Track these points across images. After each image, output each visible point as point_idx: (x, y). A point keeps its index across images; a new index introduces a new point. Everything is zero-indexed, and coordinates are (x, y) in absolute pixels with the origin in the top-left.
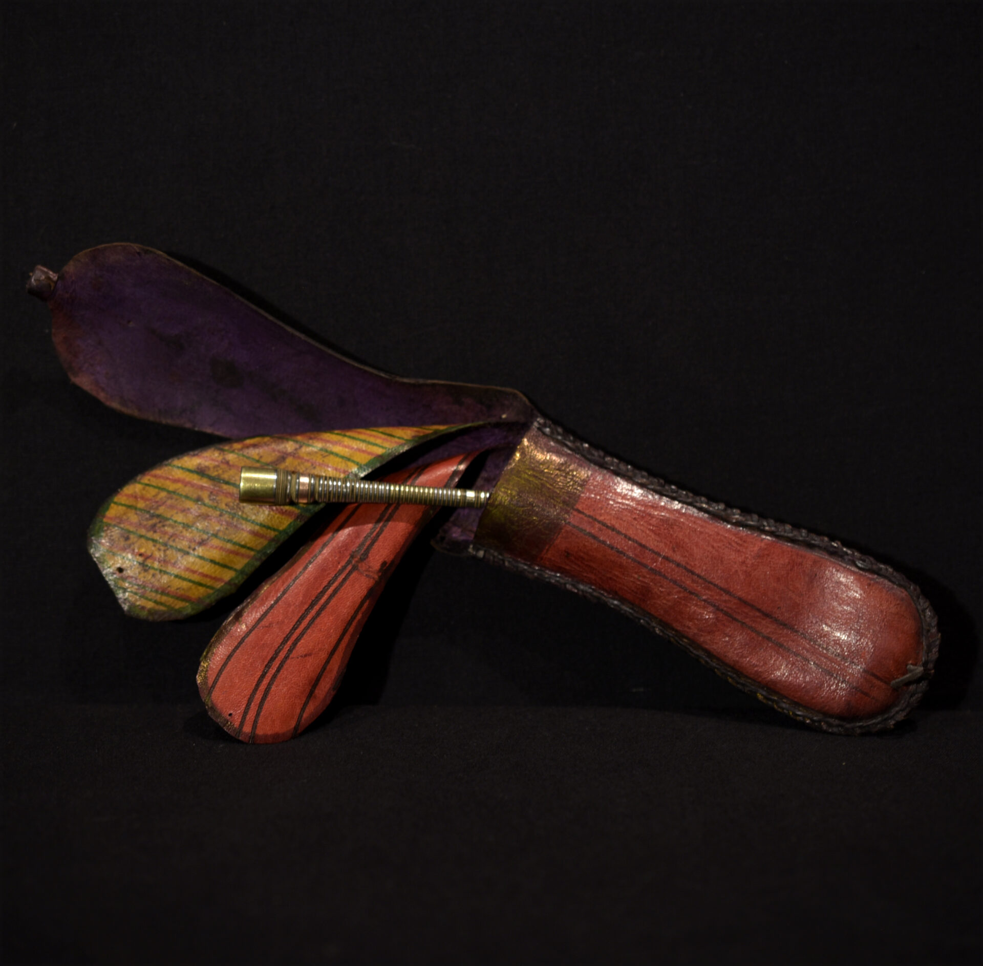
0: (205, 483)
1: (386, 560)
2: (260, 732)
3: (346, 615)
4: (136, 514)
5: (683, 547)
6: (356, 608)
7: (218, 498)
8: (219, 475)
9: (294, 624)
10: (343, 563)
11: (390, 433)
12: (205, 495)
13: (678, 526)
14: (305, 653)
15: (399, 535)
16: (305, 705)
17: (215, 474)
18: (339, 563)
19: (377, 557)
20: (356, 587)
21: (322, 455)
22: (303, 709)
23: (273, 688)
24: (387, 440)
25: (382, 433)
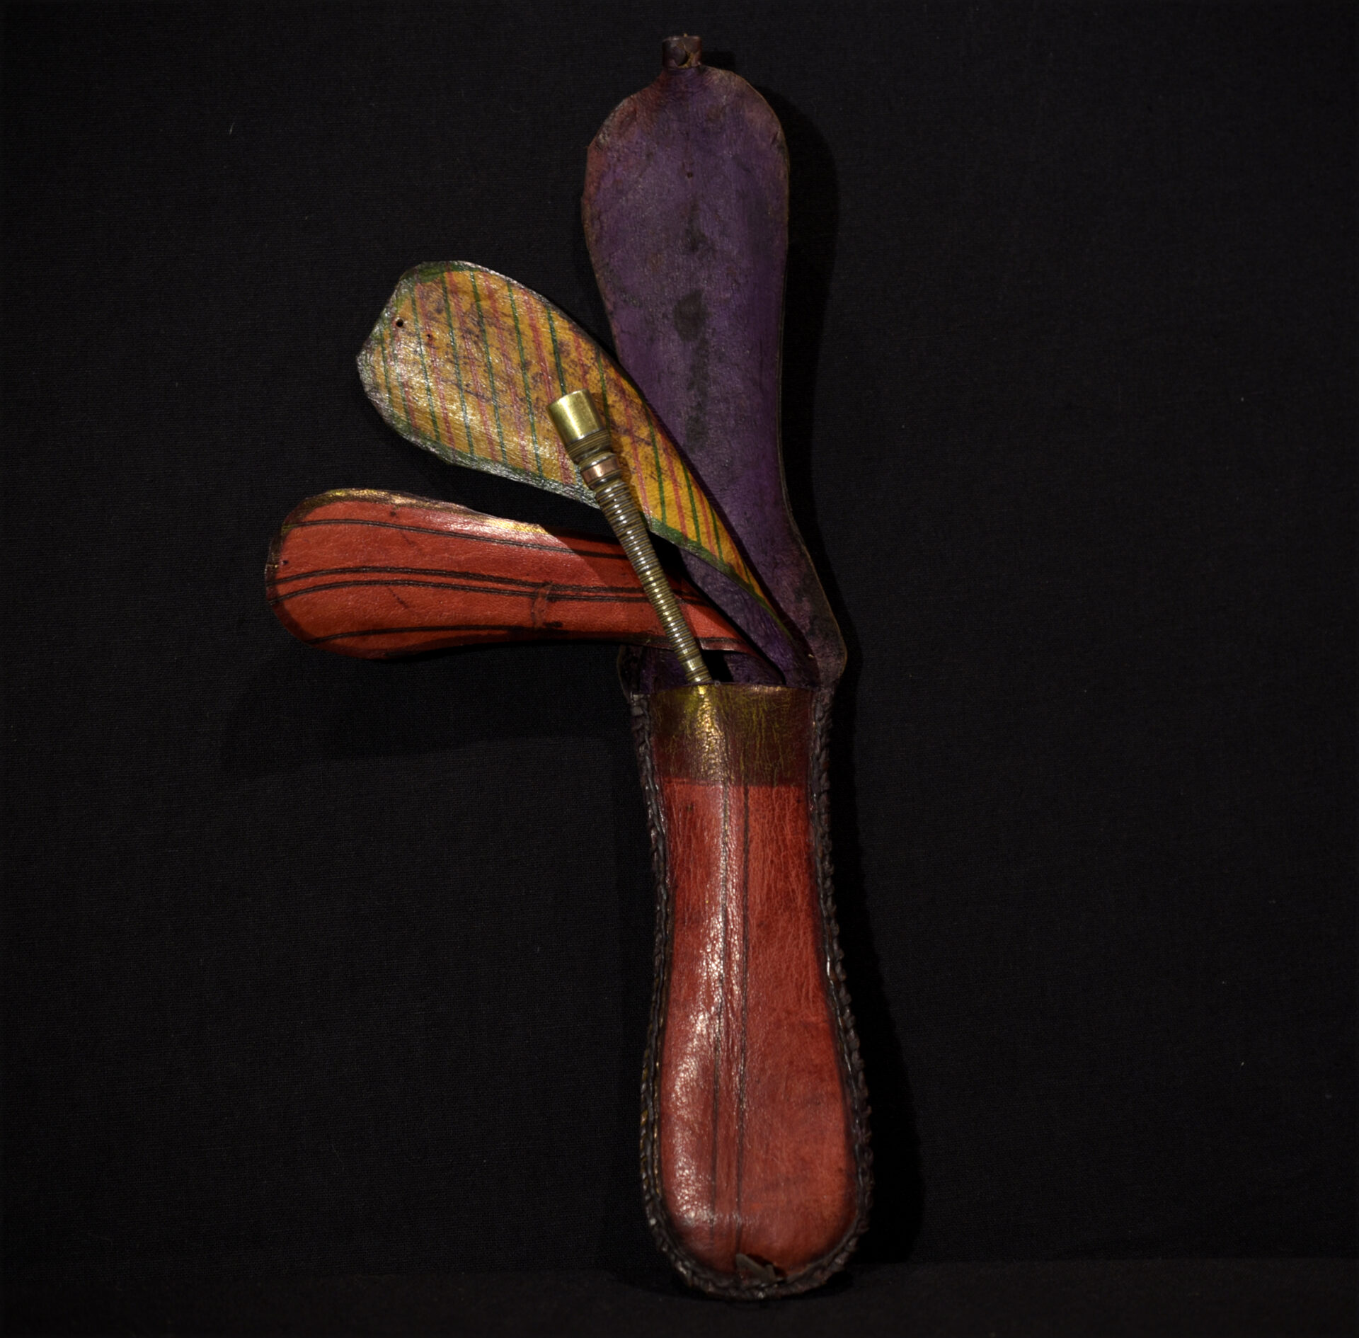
0: (550, 359)
1: (565, 624)
2: (288, 605)
3: (475, 618)
4: (472, 305)
5: (768, 934)
6: (488, 624)
7: (539, 384)
8: (566, 371)
9: (429, 568)
10: (530, 579)
11: (720, 536)
12: (535, 369)
13: (791, 915)
14: (404, 600)
15: (601, 621)
16: (351, 635)
17: (564, 365)
18: (528, 575)
19: (561, 612)
20: (512, 610)
21: (652, 473)
22: (343, 635)
23: (345, 590)
24: (709, 537)
25: (715, 526)
